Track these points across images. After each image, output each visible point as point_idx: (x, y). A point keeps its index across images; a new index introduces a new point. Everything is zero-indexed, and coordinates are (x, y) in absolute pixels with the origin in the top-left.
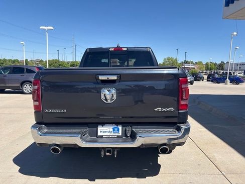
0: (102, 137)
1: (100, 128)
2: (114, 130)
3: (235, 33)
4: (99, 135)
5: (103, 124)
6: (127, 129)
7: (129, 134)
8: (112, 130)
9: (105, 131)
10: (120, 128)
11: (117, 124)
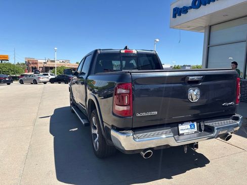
0: (183, 134)
1: (181, 127)
2: (191, 127)
3: (157, 40)
4: (180, 133)
5: (182, 123)
6: (202, 125)
7: (203, 128)
8: (189, 127)
9: (184, 128)
10: (195, 124)
11: (193, 121)
